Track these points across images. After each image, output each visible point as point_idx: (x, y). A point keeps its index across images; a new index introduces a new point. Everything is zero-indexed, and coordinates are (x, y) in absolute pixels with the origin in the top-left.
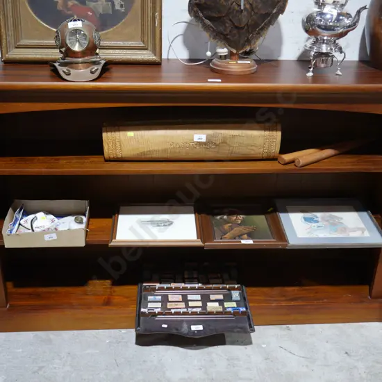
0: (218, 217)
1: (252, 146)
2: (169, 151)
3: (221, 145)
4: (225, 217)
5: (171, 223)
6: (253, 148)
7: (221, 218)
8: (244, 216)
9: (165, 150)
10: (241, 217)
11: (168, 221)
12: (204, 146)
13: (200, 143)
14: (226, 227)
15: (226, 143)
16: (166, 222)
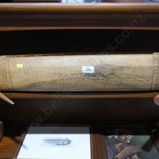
0: (110, 137)
1: (140, 77)
2: (58, 82)
3: (109, 76)
4: (116, 137)
5: (69, 142)
6: (141, 79)
7: (112, 138)
8: (132, 136)
9: (54, 82)
10: (130, 137)
11: (67, 140)
12: (92, 77)
13: (88, 75)
14: (118, 146)
15: (115, 75)
16: (65, 141)
